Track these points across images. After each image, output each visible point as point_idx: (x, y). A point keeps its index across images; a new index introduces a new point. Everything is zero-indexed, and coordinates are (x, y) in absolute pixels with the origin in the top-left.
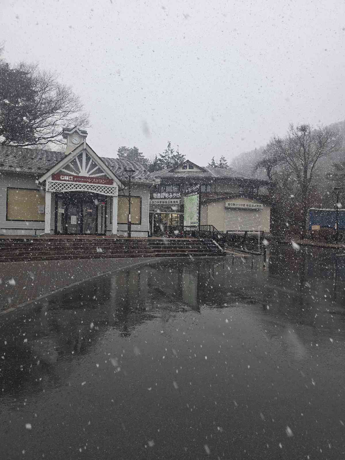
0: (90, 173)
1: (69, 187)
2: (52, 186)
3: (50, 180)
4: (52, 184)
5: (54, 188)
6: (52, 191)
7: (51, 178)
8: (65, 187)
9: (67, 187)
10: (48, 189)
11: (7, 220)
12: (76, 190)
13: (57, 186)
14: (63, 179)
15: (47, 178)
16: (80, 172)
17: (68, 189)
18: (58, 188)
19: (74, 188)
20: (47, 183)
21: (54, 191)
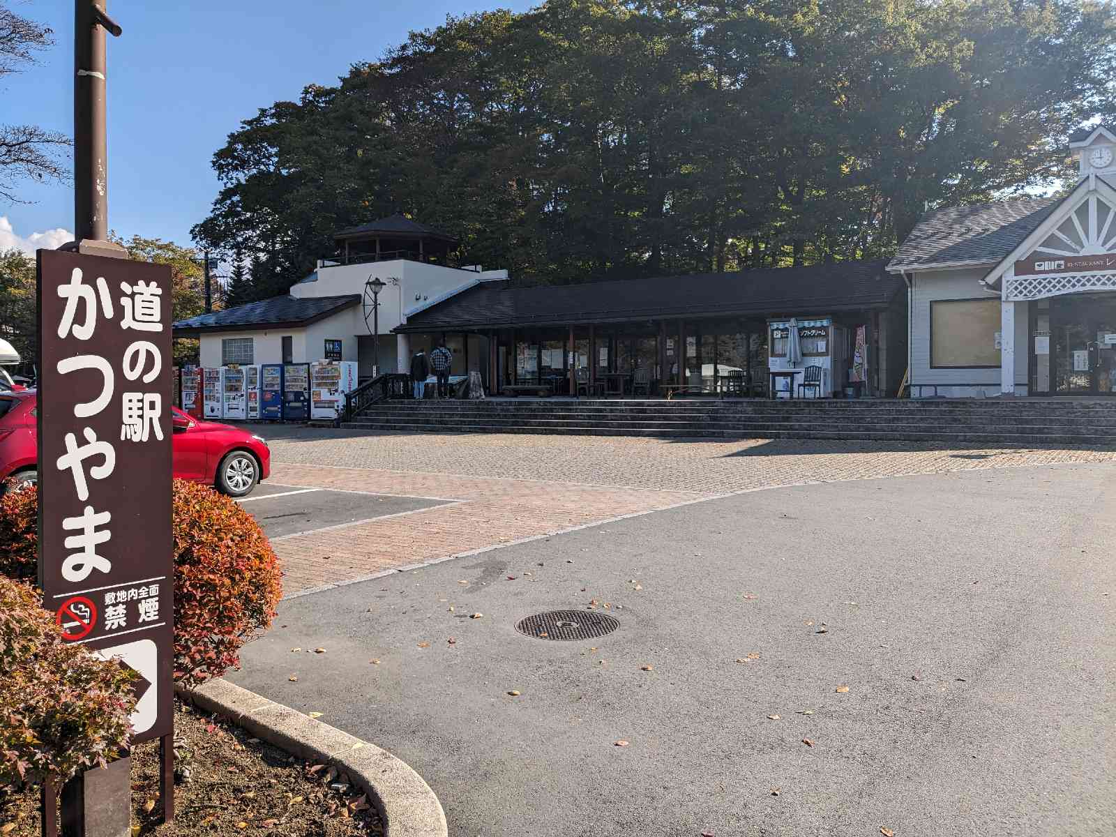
0: (1109, 245)
1: (1054, 286)
2: (1016, 288)
3: (1010, 276)
4: (1016, 284)
5: (1021, 292)
6: (1017, 299)
7: (1012, 271)
8: (1045, 287)
9: (1049, 286)
10: (1007, 296)
11: (932, 367)
12: (1072, 290)
13: (1025, 288)
14: (1042, 268)
15: (1006, 271)
16: (1083, 247)
17: (1053, 290)
18: (1030, 292)
19: (1068, 286)
20: (1004, 284)
21: (1021, 298)
